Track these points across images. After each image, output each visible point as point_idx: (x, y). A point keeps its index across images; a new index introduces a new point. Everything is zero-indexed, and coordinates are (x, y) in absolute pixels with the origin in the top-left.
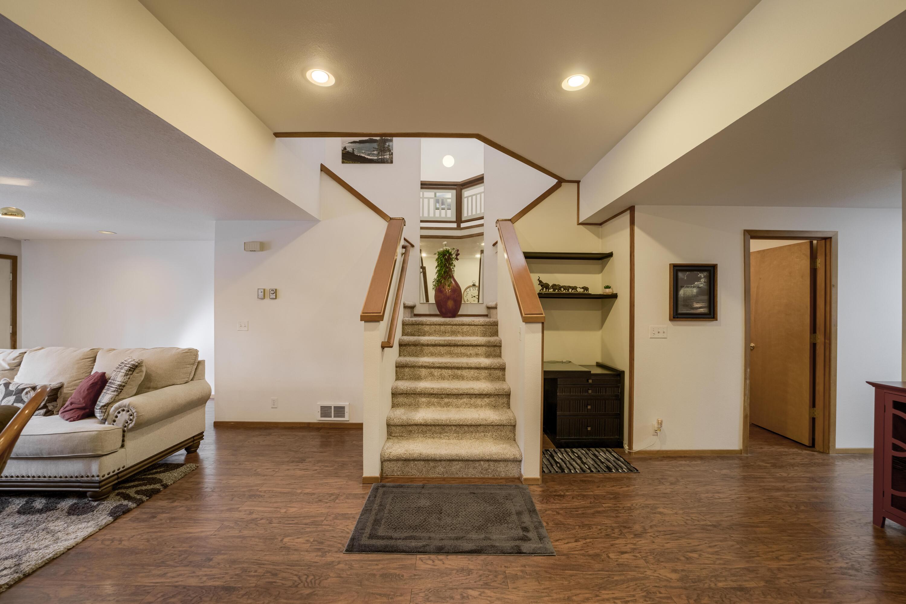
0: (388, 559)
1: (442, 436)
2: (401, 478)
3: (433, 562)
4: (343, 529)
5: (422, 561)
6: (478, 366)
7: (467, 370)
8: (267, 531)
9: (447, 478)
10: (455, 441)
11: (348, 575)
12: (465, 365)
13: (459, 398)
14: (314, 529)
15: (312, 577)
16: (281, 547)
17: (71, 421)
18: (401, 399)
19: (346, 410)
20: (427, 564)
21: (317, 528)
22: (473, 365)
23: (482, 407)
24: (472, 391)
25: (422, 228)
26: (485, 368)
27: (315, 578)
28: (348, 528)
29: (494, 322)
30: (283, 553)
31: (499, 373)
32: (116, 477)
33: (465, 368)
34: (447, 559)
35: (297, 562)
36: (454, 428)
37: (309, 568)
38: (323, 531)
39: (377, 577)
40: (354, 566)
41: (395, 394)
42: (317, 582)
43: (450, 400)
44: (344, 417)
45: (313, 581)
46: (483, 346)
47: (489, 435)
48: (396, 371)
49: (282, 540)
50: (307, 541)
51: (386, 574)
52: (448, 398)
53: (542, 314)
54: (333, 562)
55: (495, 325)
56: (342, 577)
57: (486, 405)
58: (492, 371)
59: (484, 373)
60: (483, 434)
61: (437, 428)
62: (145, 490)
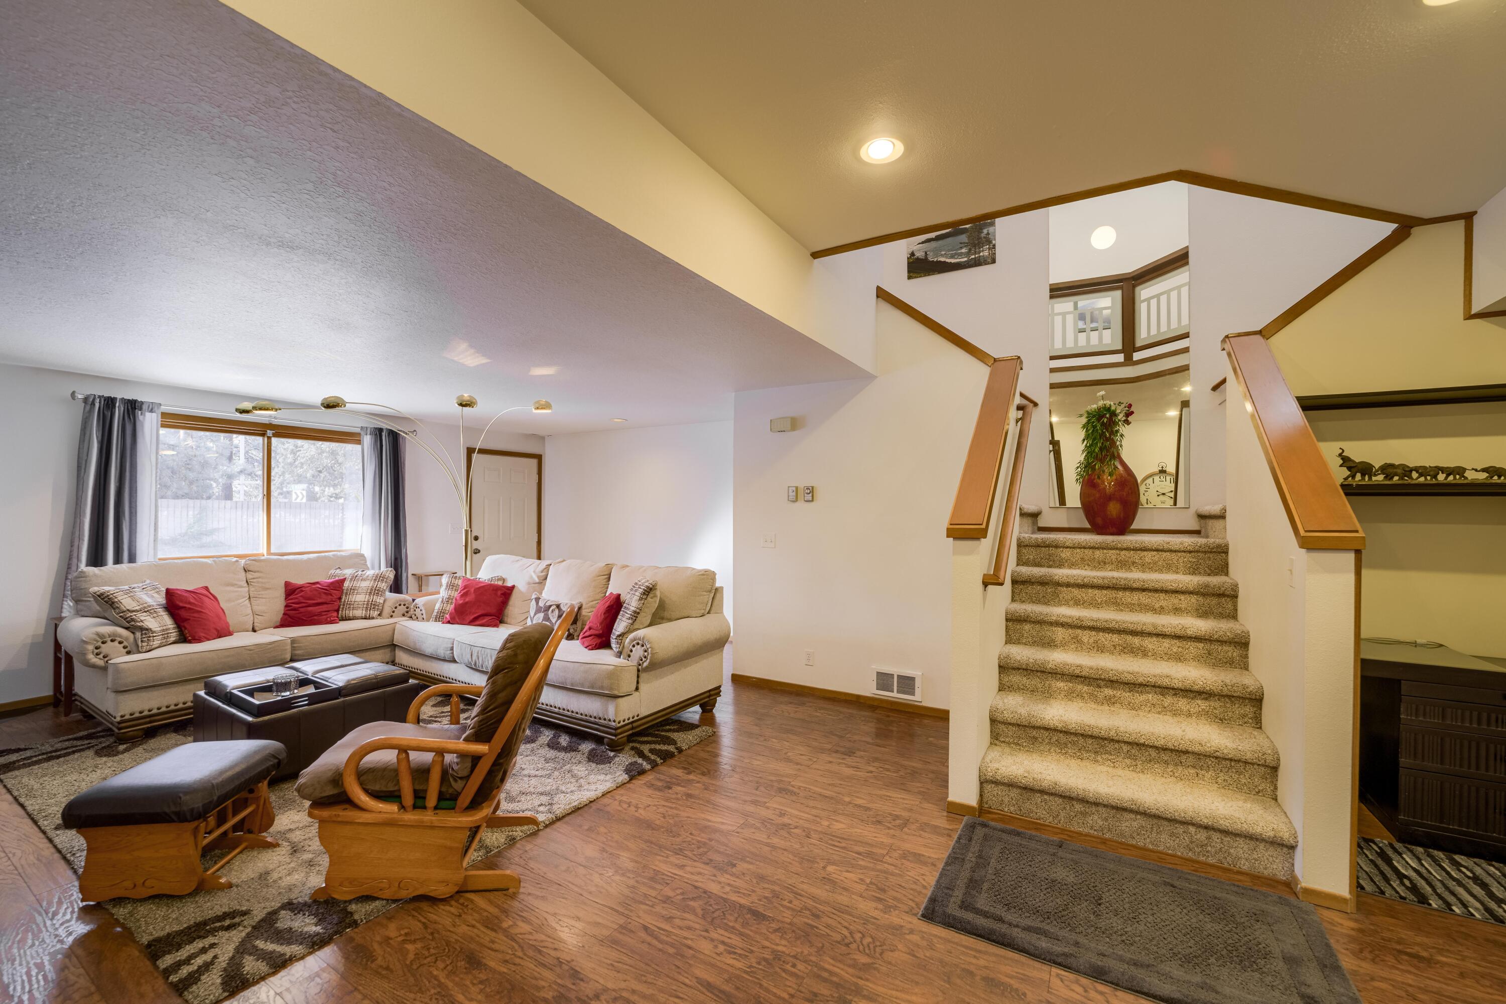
0: (996, 955)
1: (1099, 758)
2: (1016, 818)
3: (1086, 991)
4: (917, 878)
5: (1062, 981)
6: (1179, 633)
7: (1155, 639)
8: (803, 847)
9: (1110, 840)
10: (1127, 773)
11: (926, 956)
12: (1150, 629)
13: (1137, 692)
14: (871, 865)
15: (870, 940)
16: (824, 878)
17: (590, 650)
18: (1015, 679)
19: (918, 683)
20: (1073, 990)
21: (875, 864)
22: (1167, 630)
23: (1189, 715)
24: (1166, 682)
25: (1053, 370)
26: (1197, 639)
27: (874, 942)
28: (924, 880)
29: (1219, 546)
30: (827, 887)
31: (1233, 652)
32: (630, 726)
33: (1150, 634)
34: (1116, 996)
35: (847, 908)
36: (1125, 748)
37: (864, 924)
38: (885, 872)
39: (978, 978)
40: (938, 945)
41: (1004, 668)
42: (878, 950)
43: (1118, 693)
44: (913, 694)
45: (872, 946)
46: (1191, 593)
47: (1208, 775)
48: (1007, 626)
49: (824, 868)
50: (861, 880)
51: (993, 980)
52: (1112, 688)
53: (1357, 531)
54: (902, 926)
55: (1219, 553)
56: (917, 957)
57: (1199, 715)
58: (1215, 647)
59: (1194, 648)
60: (1192, 771)
61: (1090, 741)
62: (659, 750)
